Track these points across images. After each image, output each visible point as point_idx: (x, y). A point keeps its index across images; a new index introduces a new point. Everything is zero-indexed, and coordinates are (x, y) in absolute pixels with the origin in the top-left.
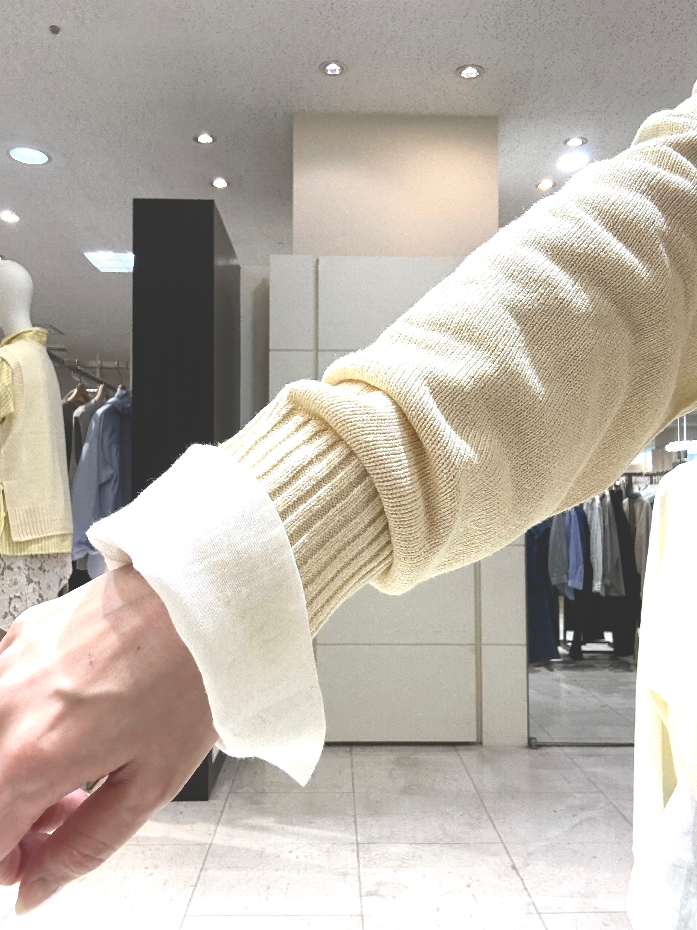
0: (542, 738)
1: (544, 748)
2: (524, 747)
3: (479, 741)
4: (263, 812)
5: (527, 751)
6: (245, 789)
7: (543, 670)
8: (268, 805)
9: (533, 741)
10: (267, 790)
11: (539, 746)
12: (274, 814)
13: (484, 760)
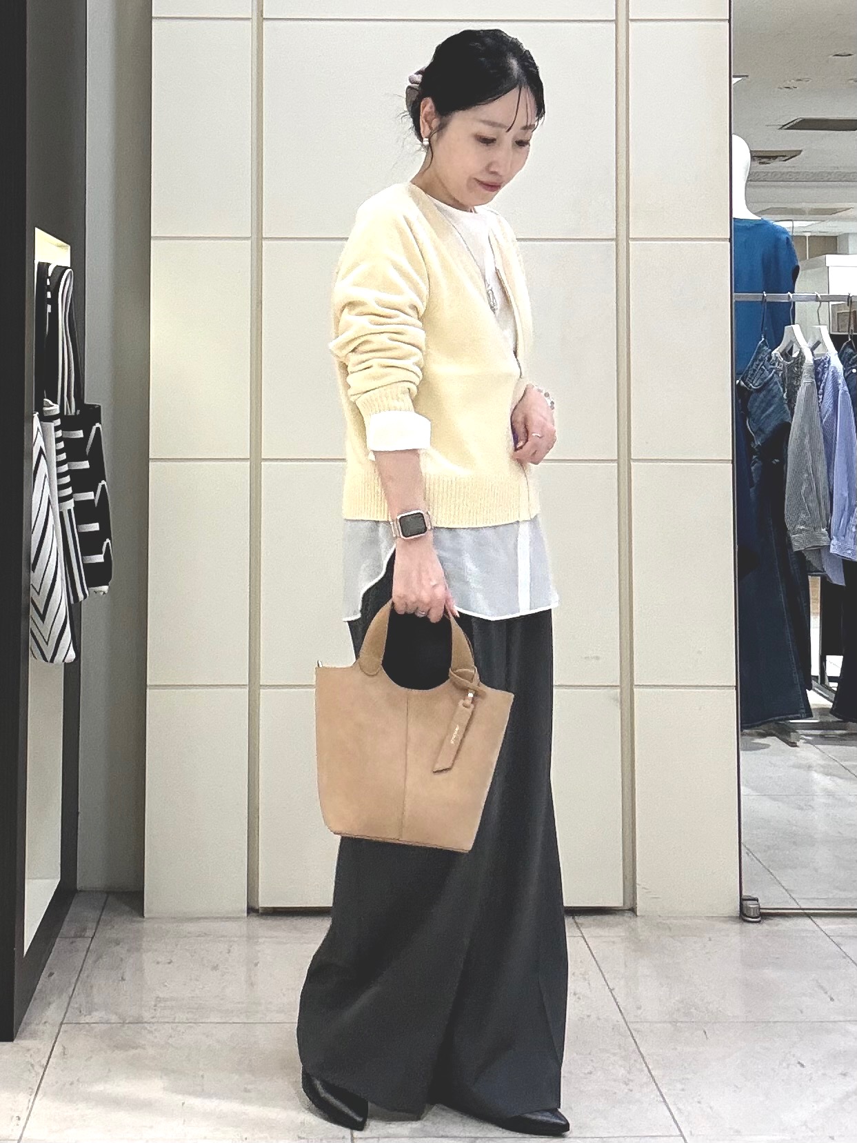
0: (769, 899)
1: (777, 920)
2: (731, 918)
3: (628, 906)
4: (138, 1067)
5: (737, 926)
6: (97, 1016)
7: (773, 741)
8: (151, 1051)
9: (751, 904)
10: (147, 1016)
11: (764, 916)
12: (165, 1071)
13: (638, 946)
